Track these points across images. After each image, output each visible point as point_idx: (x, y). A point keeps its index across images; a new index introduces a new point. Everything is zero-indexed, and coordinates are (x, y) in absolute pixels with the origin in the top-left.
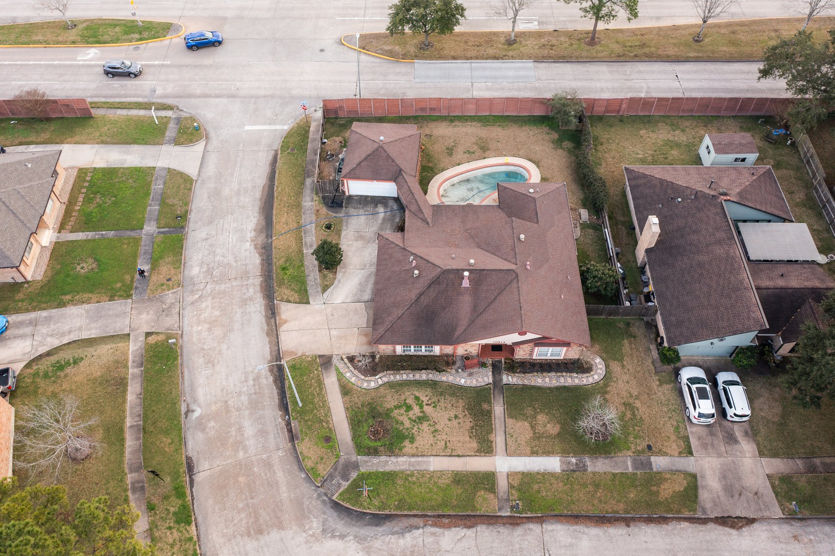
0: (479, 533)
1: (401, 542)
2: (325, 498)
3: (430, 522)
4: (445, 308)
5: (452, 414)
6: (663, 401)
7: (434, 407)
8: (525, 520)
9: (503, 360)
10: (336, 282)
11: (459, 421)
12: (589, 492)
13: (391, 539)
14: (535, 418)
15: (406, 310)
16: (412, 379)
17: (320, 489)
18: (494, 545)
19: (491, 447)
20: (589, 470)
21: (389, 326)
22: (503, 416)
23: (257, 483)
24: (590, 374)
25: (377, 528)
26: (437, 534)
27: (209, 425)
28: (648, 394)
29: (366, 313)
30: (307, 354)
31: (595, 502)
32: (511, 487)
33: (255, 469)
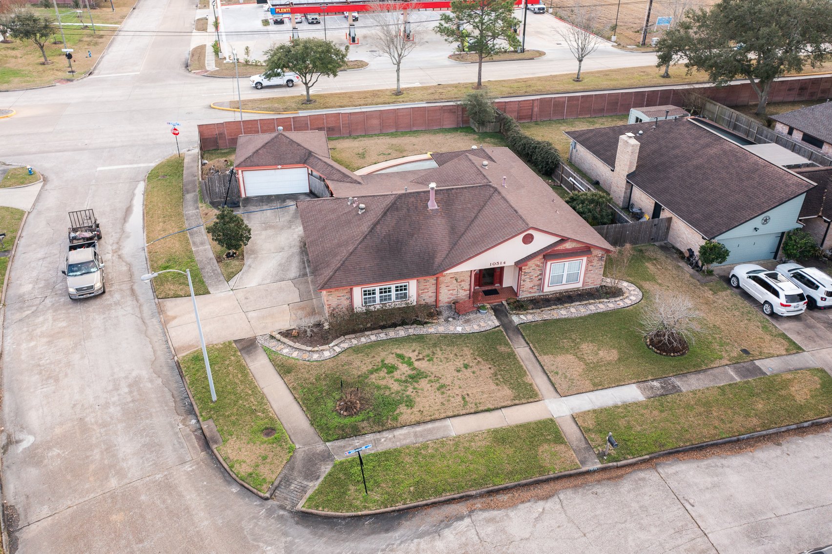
0: (565, 502)
1: (440, 544)
2: (282, 512)
3: (479, 506)
4: (413, 235)
5: (459, 363)
6: (729, 307)
7: (428, 360)
8: (628, 470)
9: (504, 303)
10: (245, 268)
11: (472, 370)
12: (701, 414)
13: (419, 544)
14: (578, 348)
15: (360, 243)
16: (384, 338)
17: (270, 502)
18: (598, 513)
19: (533, 390)
20: (684, 390)
21: (339, 265)
22: (532, 356)
23: (149, 517)
24: (624, 297)
25: (390, 534)
26: (498, 519)
27: (50, 454)
28: (706, 304)
29: (295, 289)
30: (215, 343)
31: (716, 423)
32: (584, 431)
33: (143, 498)
